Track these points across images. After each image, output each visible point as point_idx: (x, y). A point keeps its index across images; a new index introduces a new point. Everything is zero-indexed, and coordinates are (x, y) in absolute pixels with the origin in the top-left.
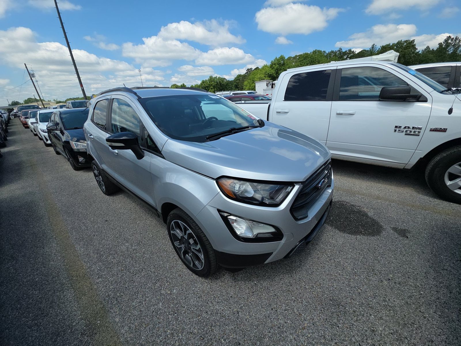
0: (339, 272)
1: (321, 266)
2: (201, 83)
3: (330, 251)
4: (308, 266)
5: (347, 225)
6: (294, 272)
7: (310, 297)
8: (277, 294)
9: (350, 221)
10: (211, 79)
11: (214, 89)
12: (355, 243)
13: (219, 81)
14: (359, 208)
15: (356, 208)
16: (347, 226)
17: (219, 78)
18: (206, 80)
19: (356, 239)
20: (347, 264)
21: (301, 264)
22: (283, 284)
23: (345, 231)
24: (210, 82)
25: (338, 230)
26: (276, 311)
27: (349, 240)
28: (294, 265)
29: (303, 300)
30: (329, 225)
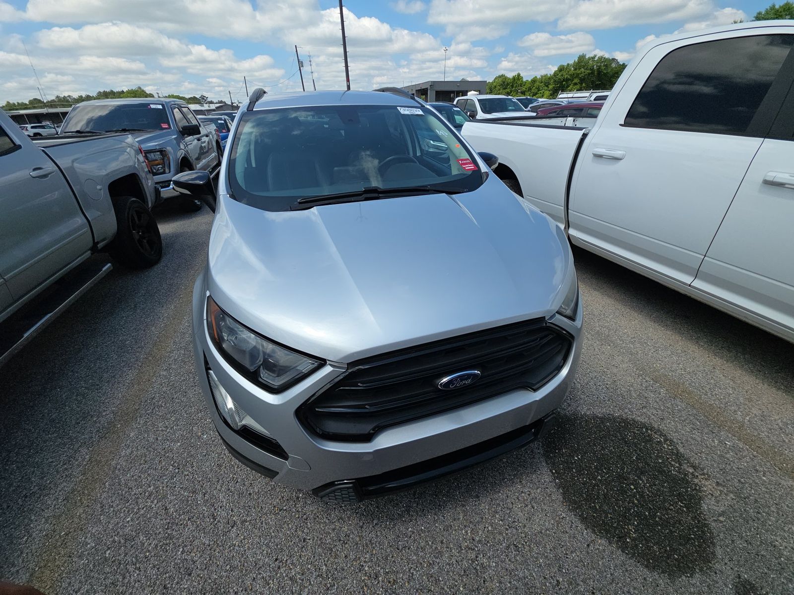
0: (461, 589)
1: (436, 548)
2: (555, 72)
3: (490, 528)
4: (410, 529)
5: (602, 497)
6: (375, 522)
7: (351, 590)
8: (309, 539)
9: (623, 491)
10: (582, 61)
11: (581, 84)
12: (572, 552)
13: (597, 66)
14: (691, 470)
15: (680, 465)
16: (598, 498)
17: (601, 58)
18: (568, 64)
19: (588, 545)
20: (498, 585)
21: (401, 516)
22: (334, 530)
23: (577, 508)
24: (575, 69)
25: (564, 494)
26: (279, 568)
27: (566, 537)
28: (389, 509)
29: (334, 585)
30: (551, 471)
